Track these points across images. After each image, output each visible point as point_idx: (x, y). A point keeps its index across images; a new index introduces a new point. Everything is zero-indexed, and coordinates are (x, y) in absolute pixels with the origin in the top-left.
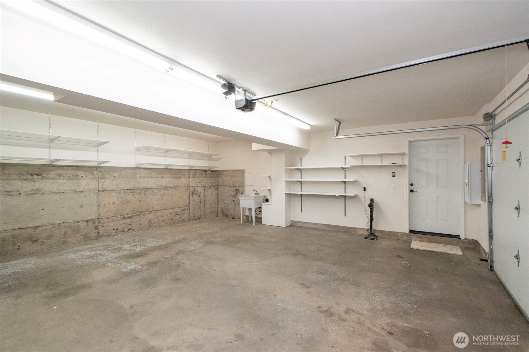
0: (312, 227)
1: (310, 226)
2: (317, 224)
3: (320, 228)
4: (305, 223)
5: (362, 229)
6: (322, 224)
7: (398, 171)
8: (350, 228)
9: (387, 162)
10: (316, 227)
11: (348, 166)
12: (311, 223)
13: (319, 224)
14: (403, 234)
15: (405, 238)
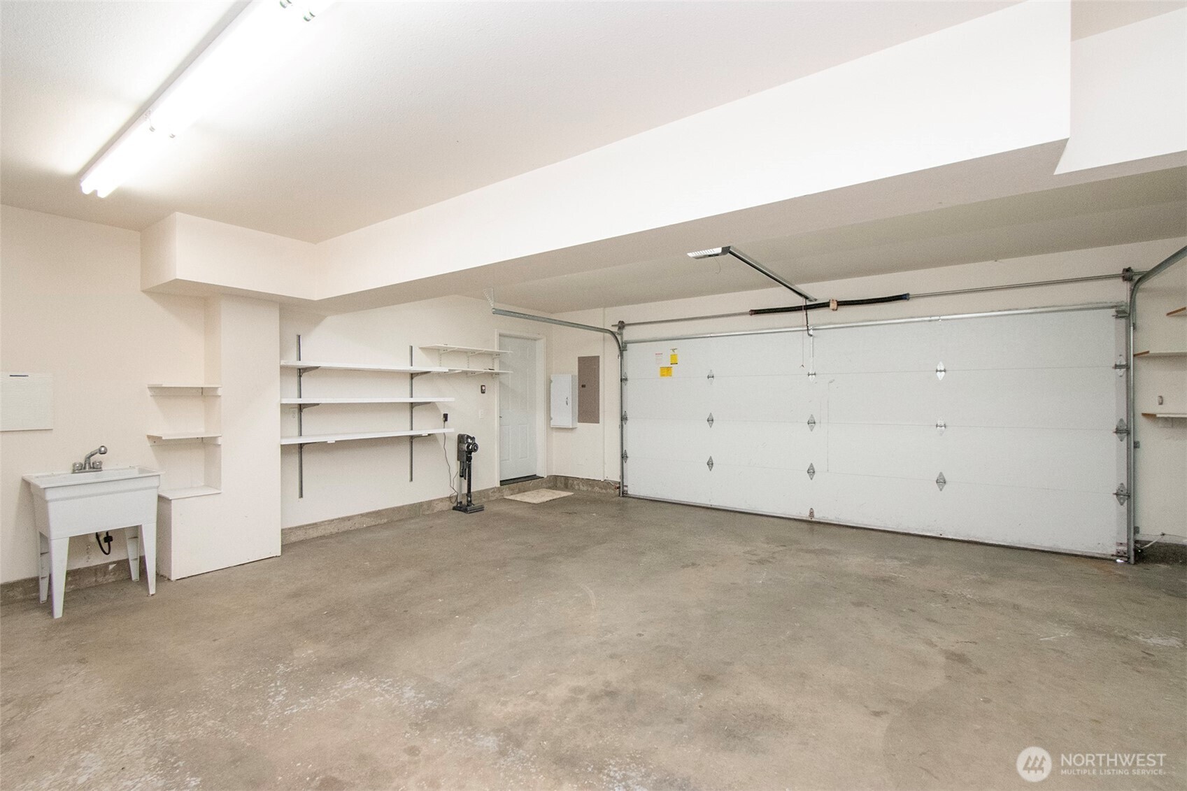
0: (336, 530)
1: (332, 529)
2: (349, 518)
3: (357, 526)
4: (315, 525)
5: (441, 500)
6: (362, 515)
7: (489, 385)
8: (421, 504)
9: (478, 366)
10: (347, 526)
11: (417, 368)
12: (333, 520)
13: (355, 516)
14: (494, 490)
15: (497, 495)
